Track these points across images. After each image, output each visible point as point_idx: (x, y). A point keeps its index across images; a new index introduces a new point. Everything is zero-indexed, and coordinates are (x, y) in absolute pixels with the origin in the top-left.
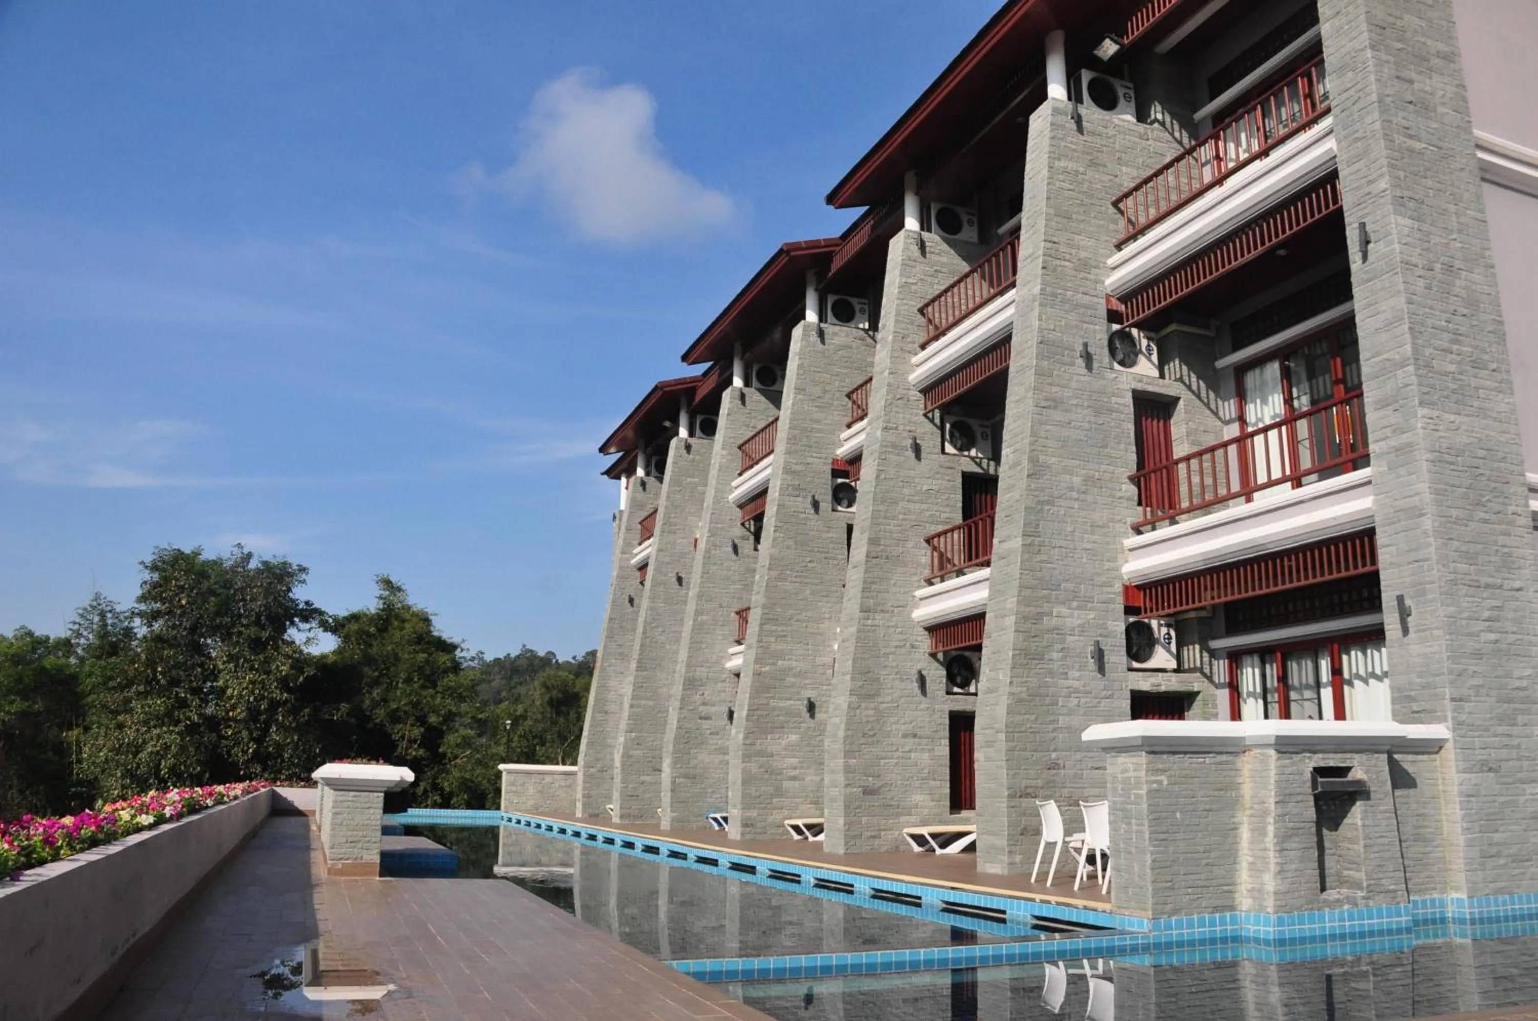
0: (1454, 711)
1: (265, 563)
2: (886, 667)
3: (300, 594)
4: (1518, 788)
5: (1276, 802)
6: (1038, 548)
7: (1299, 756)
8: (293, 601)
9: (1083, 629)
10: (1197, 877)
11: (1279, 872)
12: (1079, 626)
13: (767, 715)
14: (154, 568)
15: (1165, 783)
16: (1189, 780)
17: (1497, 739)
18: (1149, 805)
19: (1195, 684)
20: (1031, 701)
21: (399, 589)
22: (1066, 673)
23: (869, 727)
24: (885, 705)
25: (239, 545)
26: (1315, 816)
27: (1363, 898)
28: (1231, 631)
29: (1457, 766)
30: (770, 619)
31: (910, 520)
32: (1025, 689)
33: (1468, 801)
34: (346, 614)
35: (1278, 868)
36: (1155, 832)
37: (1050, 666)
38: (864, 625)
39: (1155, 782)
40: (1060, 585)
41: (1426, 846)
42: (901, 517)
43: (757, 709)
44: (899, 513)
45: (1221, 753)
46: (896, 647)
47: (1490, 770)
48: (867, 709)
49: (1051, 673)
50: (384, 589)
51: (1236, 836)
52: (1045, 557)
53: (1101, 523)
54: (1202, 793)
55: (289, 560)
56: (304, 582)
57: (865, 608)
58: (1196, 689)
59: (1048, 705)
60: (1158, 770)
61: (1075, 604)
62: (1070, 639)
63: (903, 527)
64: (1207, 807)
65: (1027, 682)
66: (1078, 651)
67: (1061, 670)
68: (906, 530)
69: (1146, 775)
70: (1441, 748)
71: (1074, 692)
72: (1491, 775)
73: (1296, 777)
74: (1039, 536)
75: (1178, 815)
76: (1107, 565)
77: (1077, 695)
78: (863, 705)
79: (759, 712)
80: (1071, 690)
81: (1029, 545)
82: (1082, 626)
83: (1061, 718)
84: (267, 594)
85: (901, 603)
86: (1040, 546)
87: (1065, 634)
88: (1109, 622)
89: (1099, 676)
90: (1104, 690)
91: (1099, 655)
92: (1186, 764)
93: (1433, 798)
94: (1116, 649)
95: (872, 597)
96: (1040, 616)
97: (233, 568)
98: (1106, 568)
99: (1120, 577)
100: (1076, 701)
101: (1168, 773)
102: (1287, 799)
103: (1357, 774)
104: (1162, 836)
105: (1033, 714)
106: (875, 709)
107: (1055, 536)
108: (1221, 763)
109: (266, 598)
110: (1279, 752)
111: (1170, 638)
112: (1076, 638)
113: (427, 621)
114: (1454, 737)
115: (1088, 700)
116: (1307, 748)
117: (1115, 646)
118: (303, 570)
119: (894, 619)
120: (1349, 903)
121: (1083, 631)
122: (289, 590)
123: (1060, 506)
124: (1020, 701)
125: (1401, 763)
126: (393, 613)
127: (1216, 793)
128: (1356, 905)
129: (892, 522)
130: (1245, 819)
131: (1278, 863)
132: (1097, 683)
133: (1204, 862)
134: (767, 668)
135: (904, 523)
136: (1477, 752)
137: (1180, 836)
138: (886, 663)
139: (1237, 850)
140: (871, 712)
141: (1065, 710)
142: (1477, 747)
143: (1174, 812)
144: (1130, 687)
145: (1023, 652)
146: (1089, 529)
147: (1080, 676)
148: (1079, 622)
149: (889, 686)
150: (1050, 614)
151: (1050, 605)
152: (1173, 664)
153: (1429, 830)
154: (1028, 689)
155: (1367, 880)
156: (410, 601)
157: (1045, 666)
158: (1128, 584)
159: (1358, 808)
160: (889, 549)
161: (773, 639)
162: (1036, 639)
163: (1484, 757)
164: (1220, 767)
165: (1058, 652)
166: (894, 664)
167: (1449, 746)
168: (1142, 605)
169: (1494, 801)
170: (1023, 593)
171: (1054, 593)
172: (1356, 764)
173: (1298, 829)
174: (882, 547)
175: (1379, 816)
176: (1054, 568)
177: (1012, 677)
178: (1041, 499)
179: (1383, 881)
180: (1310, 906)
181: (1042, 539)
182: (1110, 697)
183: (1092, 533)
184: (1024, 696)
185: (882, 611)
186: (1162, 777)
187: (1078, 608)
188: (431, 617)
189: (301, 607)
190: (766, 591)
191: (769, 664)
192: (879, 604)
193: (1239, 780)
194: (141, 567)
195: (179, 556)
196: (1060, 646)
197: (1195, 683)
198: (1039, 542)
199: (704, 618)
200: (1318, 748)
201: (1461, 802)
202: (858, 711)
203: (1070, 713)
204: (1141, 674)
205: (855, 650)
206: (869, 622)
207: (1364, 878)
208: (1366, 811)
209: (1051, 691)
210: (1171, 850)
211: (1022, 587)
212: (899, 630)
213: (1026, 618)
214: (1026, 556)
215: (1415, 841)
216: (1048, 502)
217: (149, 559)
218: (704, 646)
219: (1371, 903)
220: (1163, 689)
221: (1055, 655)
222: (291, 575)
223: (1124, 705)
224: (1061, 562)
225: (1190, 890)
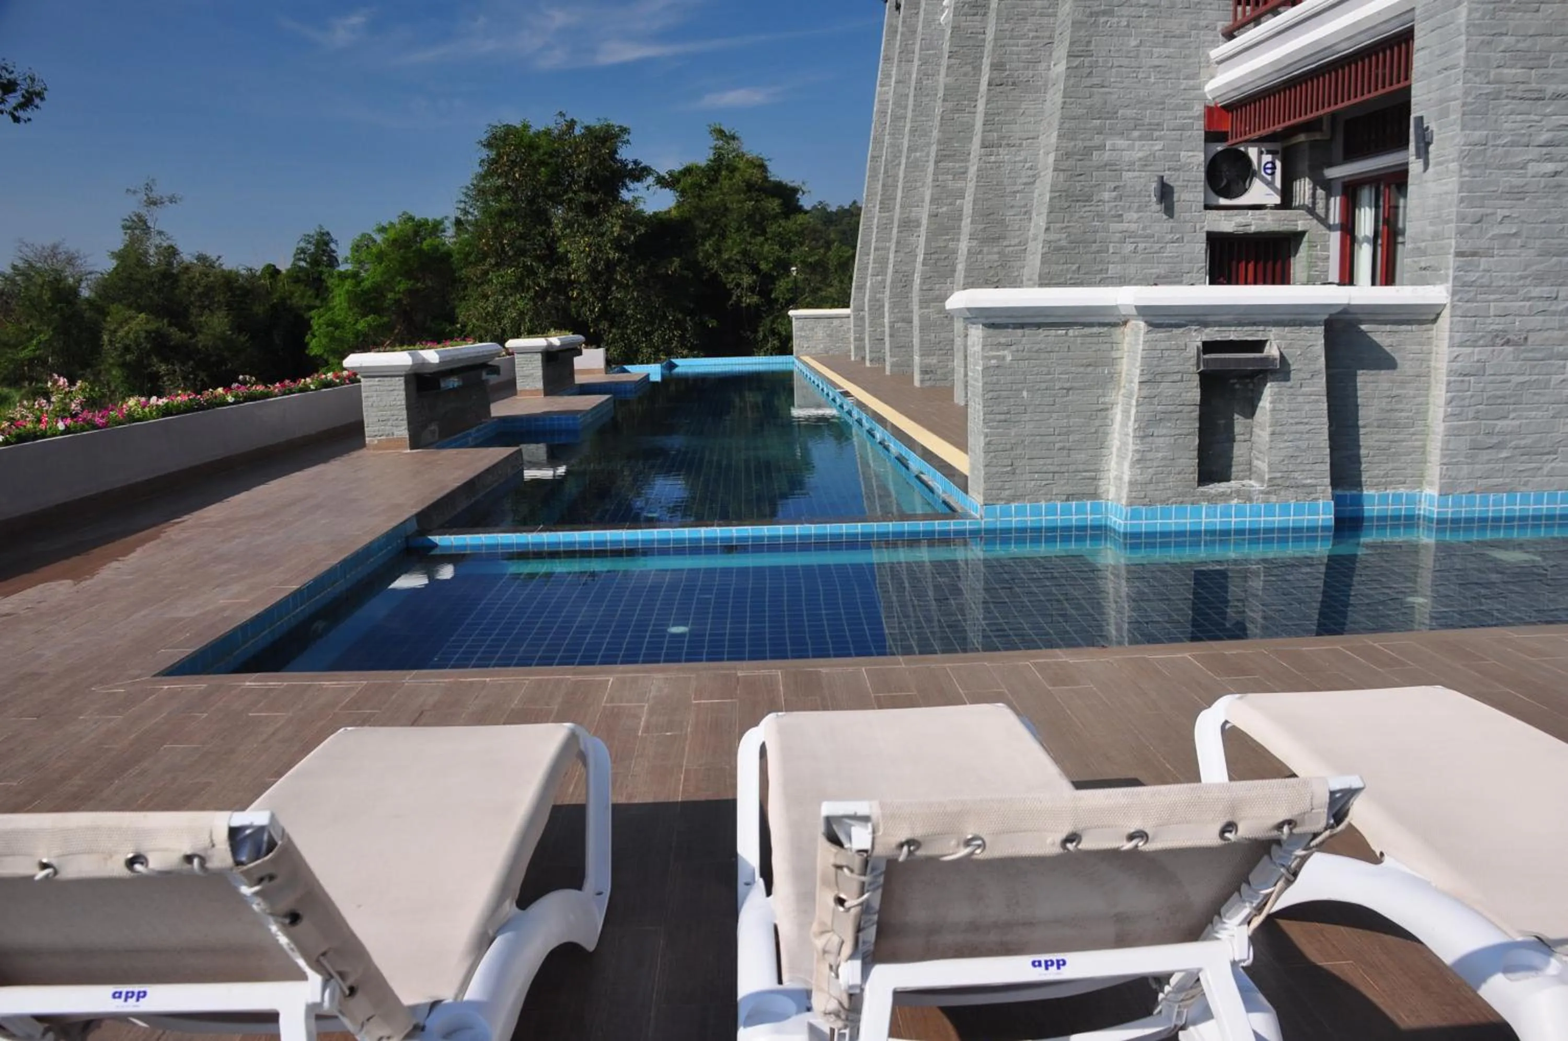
0: (1458, 269)
1: (587, 128)
2: (1012, 207)
3: (626, 154)
4: (1553, 365)
5: (1141, 383)
6: (1089, 70)
7: (1181, 330)
8: (621, 162)
9: (1145, 163)
10: (1049, 461)
11: (1139, 461)
12: (1140, 159)
13: (945, 258)
14: (489, 145)
15: (1009, 358)
16: (1043, 356)
17: (1528, 304)
18: (985, 383)
19: (1300, 223)
20: (1074, 249)
21: (734, 138)
22: (1121, 215)
23: (992, 272)
24: (1011, 249)
25: (561, 114)
26: (1199, 398)
27: (1262, 492)
28: (1351, 155)
29: (1451, 338)
30: (945, 156)
31: (1043, 38)
32: (1064, 236)
33: (1462, 381)
34: (681, 168)
35: (1137, 456)
36: (991, 413)
37: (1099, 208)
38: (985, 162)
39: (994, 357)
40: (1116, 113)
41: (1398, 433)
42: (1031, 34)
43: (934, 253)
44: (1029, 30)
45: (1091, 325)
46: (1025, 184)
47: (1507, 343)
48: (988, 254)
49: (1100, 216)
50: (717, 139)
51: (1106, 418)
52: (1096, 81)
53: (1178, 32)
54: (1059, 369)
55: (612, 122)
56: (628, 142)
57: (987, 144)
58: (1300, 229)
59: (1094, 253)
60: (999, 344)
61: (1136, 134)
62: (1127, 175)
63: (1034, 47)
64: (1067, 385)
65: (1067, 227)
66: (1138, 189)
67: (1113, 213)
68: (1037, 50)
69: (983, 349)
70: (1438, 315)
71: (1129, 237)
72: (1508, 349)
73: (1175, 353)
74: (1092, 56)
75: (1025, 394)
76: (1184, 84)
77: (1132, 240)
78: (985, 250)
79: (936, 256)
80: (1127, 234)
81: (1076, 67)
82: (1145, 159)
83: (1111, 266)
84: (592, 157)
85: (1031, 135)
86: (1091, 67)
87: (1121, 170)
88: (1182, 154)
89: (1165, 217)
90: (1171, 232)
91: (1165, 193)
92: (1040, 338)
93: (1417, 376)
94: (1190, 184)
95: (996, 131)
96: (1087, 152)
97: (560, 137)
98: (1182, 87)
99: (1203, 97)
100: (1131, 247)
101: (1014, 348)
102: (1158, 378)
103: (1272, 351)
104: (1003, 417)
105: (1073, 264)
106: (999, 253)
107: (1112, 54)
108: (1091, 335)
109: (591, 162)
110: (1149, 324)
111: (1274, 168)
112: (1136, 174)
113: (762, 167)
114: (1452, 301)
115: (1148, 245)
116: (1193, 318)
117: (1189, 181)
118: (624, 130)
119: (1022, 153)
120: (1239, 496)
121: (1146, 165)
122: (615, 152)
123: (1122, 16)
124: (1059, 249)
125: (1369, 334)
126: (724, 163)
127: (1082, 369)
128: (1250, 500)
129: (1021, 42)
130: (1120, 398)
131: (1137, 451)
132: (1163, 225)
133: (1057, 446)
134: (944, 209)
135: (1036, 41)
136: (1489, 321)
137: (1027, 417)
138: (1013, 203)
139: (1106, 434)
140: (996, 257)
141: (1117, 258)
142: (1492, 313)
143: (1021, 390)
144: (1206, 229)
145: (1064, 194)
146: (1162, 40)
147: (1139, 218)
148: (1140, 154)
149: (1017, 227)
150: (1102, 147)
151: (1102, 137)
152: (1277, 200)
153: (1403, 414)
154: (1069, 236)
155: (1270, 472)
156: (745, 149)
157: (1093, 208)
158: (1212, 105)
159: (1269, 391)
160: (1016, 74)
161: (950, 177)
162: (1082, 178)
163: (1500, 327)
164: (1089, 340)
165: (1110, 191)
166: (1023, 203)
167: (1446, 313)
168: (1230, 130)
169: (1509, 381)
170: (1066, 125)
171: (1108, 122)
172: (1272, 337)
173: (1171, 412)
174: (1007, 73)
175: (1300, 399)
176: (1110, 93)
177: (1049, 223)
178: (1096, 9)
179: (1296, 475)
180: (1180, 499)
181: (1094, 59)
182: (1180, 240)
183: (1165, 45)
184: (1064, 243)
185: (1008, 145)
186: (1006, 352)
187: (1141, 138)
188: (767, 163)
189: (630, 167)
190: (941, 125)
191: (946, 205)
192: (1003, 138)
193: (1114, 354)
194: (480, 146)
195: (509, 130)
196: (1113, 185)
197: (1300, 221)
198: (1090, 62)
199: (918, 154)
200: (1210, 319)
201: (1449, 383)
202: (979, 256)
203: (1124, 260)
204: (1223, 212)
205: (976, 189)
206: (993, 158)
207: (1266, 470)
208: (1279, 393)
209: (1099, 236)
210: (1013, 432)
211: (1064, 119)
212: (1028, 165)
213: (1068, 155)
214: (1072, 81)
215: (1379, 427)
216: (1104, 13)
217: (484, 137)
218: (919, 184)
219: (1273, 498)
220: (1253, 229)
221: (1106, 196)
222: (617, 136)
223: (1197, 250)
224: (1120, 85)
225: (1036, 476)
